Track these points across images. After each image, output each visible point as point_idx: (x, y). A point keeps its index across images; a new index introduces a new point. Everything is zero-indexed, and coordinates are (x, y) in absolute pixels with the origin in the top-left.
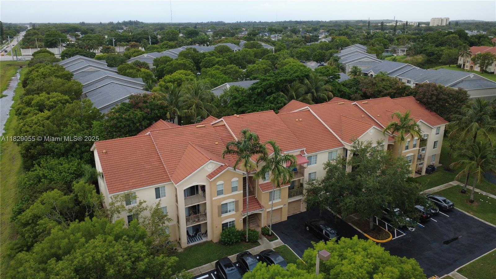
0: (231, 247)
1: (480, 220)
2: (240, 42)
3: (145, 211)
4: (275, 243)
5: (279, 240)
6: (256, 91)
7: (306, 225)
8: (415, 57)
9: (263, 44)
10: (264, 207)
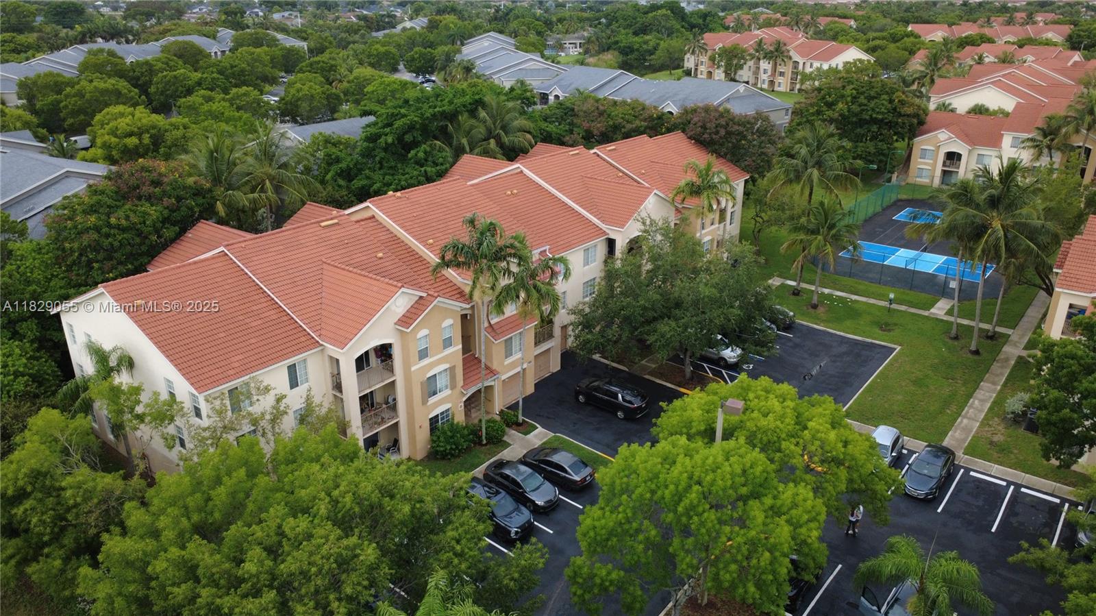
0: (458, 460)
1: (838, 333)
2: (218, 32)
3: (285, 416)
4: (536, 436)
5: (540, 429)
6: (382, 140)
7: (578, 393)
8: (601, 56)
9: (279, 36)
10: (498, 373)
